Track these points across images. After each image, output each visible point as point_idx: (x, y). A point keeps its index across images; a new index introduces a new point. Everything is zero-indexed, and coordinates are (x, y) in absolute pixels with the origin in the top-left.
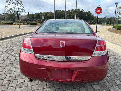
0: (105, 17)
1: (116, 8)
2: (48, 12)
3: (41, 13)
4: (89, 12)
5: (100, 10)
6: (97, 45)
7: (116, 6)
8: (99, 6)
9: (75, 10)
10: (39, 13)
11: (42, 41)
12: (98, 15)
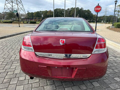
0: (104, 16)
1: (115, 6)
2: (48, 11)
3: (41, 11)
4: (89, 10)
5: (100, 9)
6: (97, 43)
7: (116, 4)
8: (98, 4)
9: (75, 8)
10: (38, 12)
11: (42, 39)
12: (97, 13)
